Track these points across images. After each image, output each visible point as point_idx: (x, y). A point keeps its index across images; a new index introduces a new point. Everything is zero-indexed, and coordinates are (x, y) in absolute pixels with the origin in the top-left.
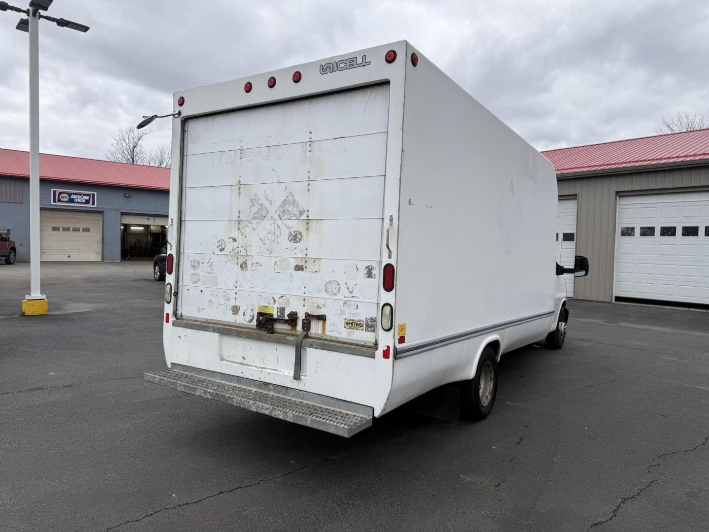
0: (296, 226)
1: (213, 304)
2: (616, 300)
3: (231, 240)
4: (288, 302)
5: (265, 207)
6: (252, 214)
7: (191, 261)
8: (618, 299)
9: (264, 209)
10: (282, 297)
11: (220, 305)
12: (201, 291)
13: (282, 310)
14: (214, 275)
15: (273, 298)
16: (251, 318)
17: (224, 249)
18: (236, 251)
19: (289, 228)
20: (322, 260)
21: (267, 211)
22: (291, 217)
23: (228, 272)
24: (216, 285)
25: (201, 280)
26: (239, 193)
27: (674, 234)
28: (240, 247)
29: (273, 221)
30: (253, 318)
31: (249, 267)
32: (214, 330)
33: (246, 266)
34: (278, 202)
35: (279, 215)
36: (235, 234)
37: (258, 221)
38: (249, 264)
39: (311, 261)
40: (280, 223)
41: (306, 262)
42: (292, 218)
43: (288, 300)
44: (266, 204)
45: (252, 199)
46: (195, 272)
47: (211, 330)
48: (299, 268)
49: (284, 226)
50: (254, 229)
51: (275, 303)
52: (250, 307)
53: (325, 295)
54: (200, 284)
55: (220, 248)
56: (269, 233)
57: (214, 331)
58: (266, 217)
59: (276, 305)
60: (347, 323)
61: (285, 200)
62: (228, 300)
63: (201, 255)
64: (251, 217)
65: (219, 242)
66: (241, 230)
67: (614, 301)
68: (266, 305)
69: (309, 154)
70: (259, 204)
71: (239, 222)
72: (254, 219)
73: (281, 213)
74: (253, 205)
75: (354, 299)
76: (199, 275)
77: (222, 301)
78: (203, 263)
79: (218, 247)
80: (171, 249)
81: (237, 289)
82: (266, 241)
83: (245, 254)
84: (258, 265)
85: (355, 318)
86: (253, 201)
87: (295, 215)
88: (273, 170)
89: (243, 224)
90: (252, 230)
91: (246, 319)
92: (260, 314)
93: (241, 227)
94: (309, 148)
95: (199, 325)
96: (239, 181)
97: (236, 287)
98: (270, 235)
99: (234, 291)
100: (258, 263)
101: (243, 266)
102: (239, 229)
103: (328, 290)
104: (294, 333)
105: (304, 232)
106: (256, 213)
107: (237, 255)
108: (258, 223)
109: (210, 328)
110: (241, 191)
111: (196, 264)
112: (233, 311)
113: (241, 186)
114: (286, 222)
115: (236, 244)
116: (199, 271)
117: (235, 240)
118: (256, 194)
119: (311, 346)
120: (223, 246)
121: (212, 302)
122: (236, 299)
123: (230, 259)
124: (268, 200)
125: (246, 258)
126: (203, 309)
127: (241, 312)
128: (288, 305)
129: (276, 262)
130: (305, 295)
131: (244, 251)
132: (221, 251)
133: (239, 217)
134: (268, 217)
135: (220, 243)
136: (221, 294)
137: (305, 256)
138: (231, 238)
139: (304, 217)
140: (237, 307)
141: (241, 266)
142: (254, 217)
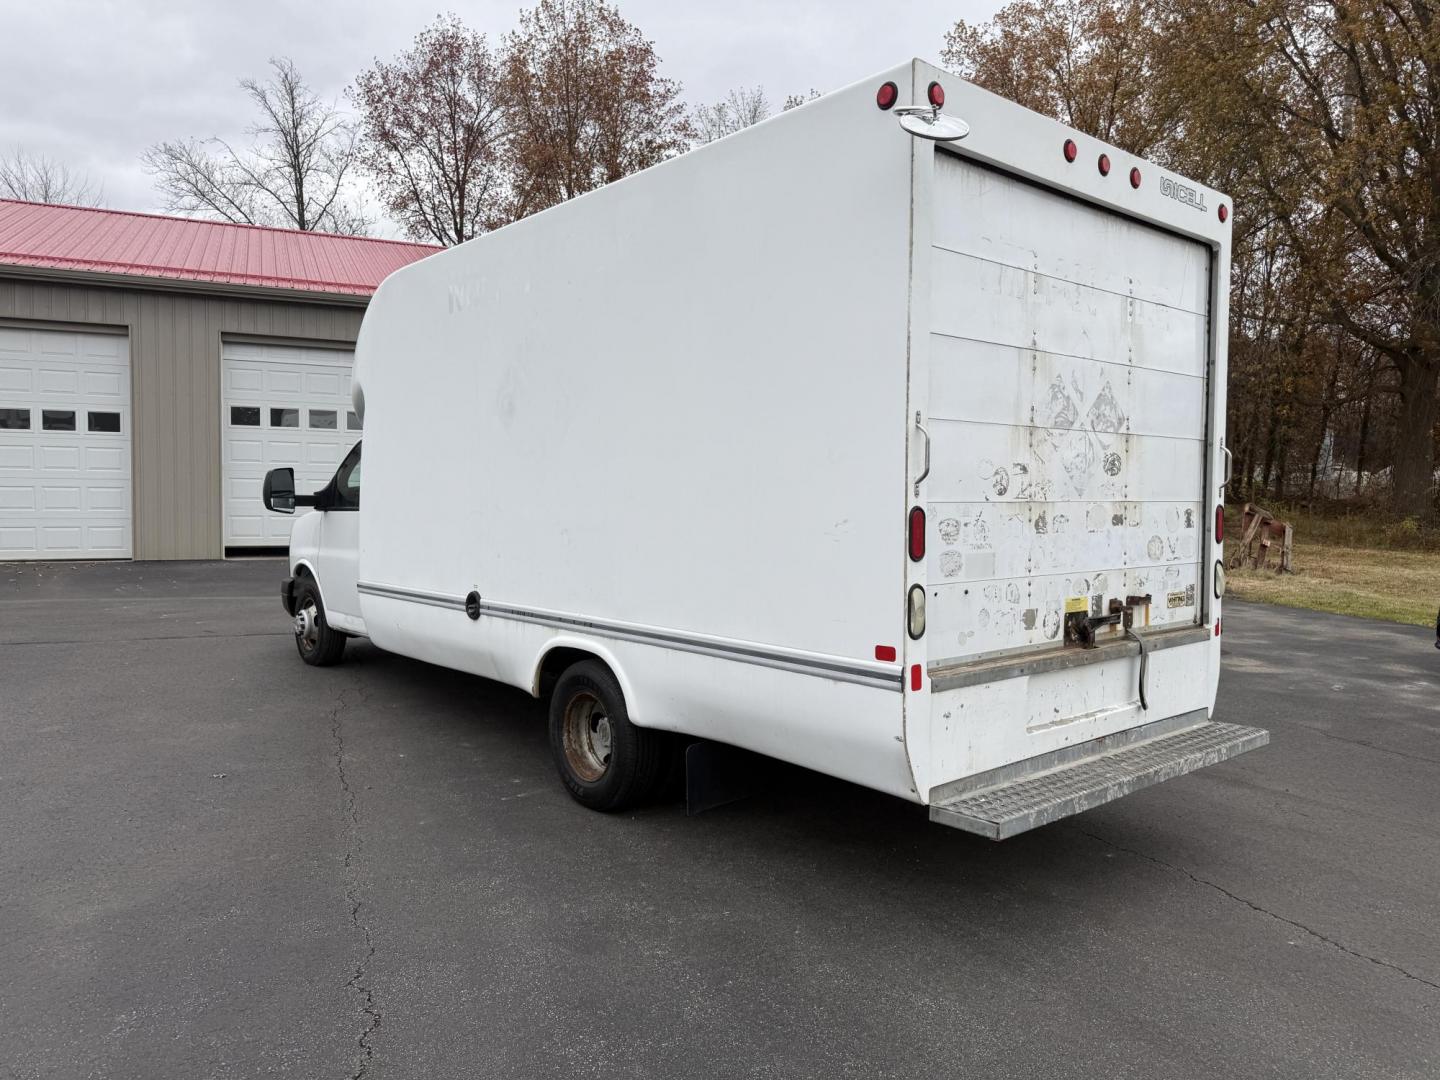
0: (1115, 445)
1: (989, 617)
2: (227, 555)
3: (1018, 470)
4: (1105, 585)
5: (1073, 404)
6: (1054, 415)
7: (941, 523)
8: (231, 552)
9: (1071, 408)
10: (1099, 575)
11: (1003, 614)
12: (966, 592)
13: (1098, 600)
14: (988, 551)
15: (1086, 581)
16: (1054, 628)
17: (1005, 490)
18: (1027, 493)
19: (1105, 447)
20: (1143, 504)
21: (1076, 413)
22: (1108, 427)
23: (1013, 538)
24: (994, 573)
25: (963, 568)
26: (1034, 369)
27: (332, 424)
28: (1034, 485)
29: (1083, 434)
30: (1058, 627)
31: (1049, 527)
32: (1022, 671)
33: (1045, 524)
34: (1091, 397)
35: (1092, 422)
36: (1024, 458)
37: (1062, 431)
38: (1049, 519)
39: (1132, 505)
40: (1092, 435)
41: (1126, 508)
42: (1109, 430)
43: (1106, 580)
44: (1075, 397)
45: (1053, 385)
46: (951, 548)
47: (1017, 672)
48: (1118, 520)
49: (1099, 444)
50: (1055, 447)
51: (1088, 589)
52: (1054, 607)
53: (1147, 562)
54: (961, 576)
55: (999, 487)
56: (1078, 456)
57: (1022, 673)
58: (1075, 425)
59: (1092, 593)
60: (1170, 600)
61: (1101, 395)
62: (1017, 601)
63: (962, 506)
64: (1051, 422)
65: (996, 473)
66: (1035, 448)
67: (224, 558)
68: (1077, 597)
69: (1130, 319)
70: (1064, 396)
71: (1032, 429)
72: (1056, 426)
73: (1094, 418)
74: (1055, 397)
75: (1176, 562)
76: (960, 556)
77: (1006, 606)
78: (966, 525)
79: (994, 486)
80: (917, 494)
81: (1032, 574)
82: (1074, 472)
83: (1043, 500)
84: (1063, 520)
85: (1177, 591)
86: (1056, 389)
87: (1112, 425)
88: (1085, 333)
89: (1040, 434)
90: (1052, 448)
91: (1047, 633)
92: (1070, 616)
93: (1034, 443)
94: (1129, 309)
95: (992, 671)
96: (1035, 343)
97: (1030, 571)
98: (1080, 459)
99: (1027, 580)
100: (1062, 516)
101: (1040, 524)
102: (1031, 446)
103: (1152, 553)
104: (1114, 637)
105: (1123, 456)
106: (1058, 416)
107: (1029, 502)
108: (1061, 435)
109: (1014, 669)
110: (1038, 364)
111: (950, 529)
112: (1025, 622)
113: (1037, 353)
114: (1100, 435)
115: (1026, 479)
116: (957, 546)
117: (1024, 469)
118: (1059, 376)
119: (1155, 648)
120: (1004, 482)
121: (987, 614)
122: (1029, 595)
123: (1018, 511)
124: (1077, 390)
125: (1045, 507)
126: (972, 634)
127: (1039, 622)
128: (1106, 588)
129: (1088, 512)
130: (1126, 567)
131: (1041, 494)
132: (1000, 494)
133: (1032, 421)
134: (1076, 426)
135: (998, 477)
136: (1004, 591)
137: (1124, 499)
138: (1018, 464)
139: (1123, 430)
140: (1032, 611)
141: (1037, 525)
142: (1056, 423)
